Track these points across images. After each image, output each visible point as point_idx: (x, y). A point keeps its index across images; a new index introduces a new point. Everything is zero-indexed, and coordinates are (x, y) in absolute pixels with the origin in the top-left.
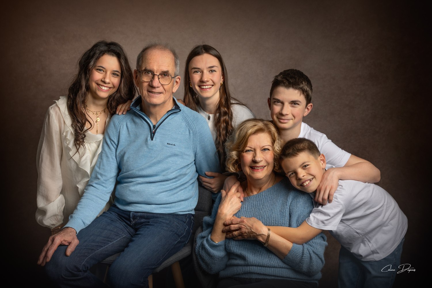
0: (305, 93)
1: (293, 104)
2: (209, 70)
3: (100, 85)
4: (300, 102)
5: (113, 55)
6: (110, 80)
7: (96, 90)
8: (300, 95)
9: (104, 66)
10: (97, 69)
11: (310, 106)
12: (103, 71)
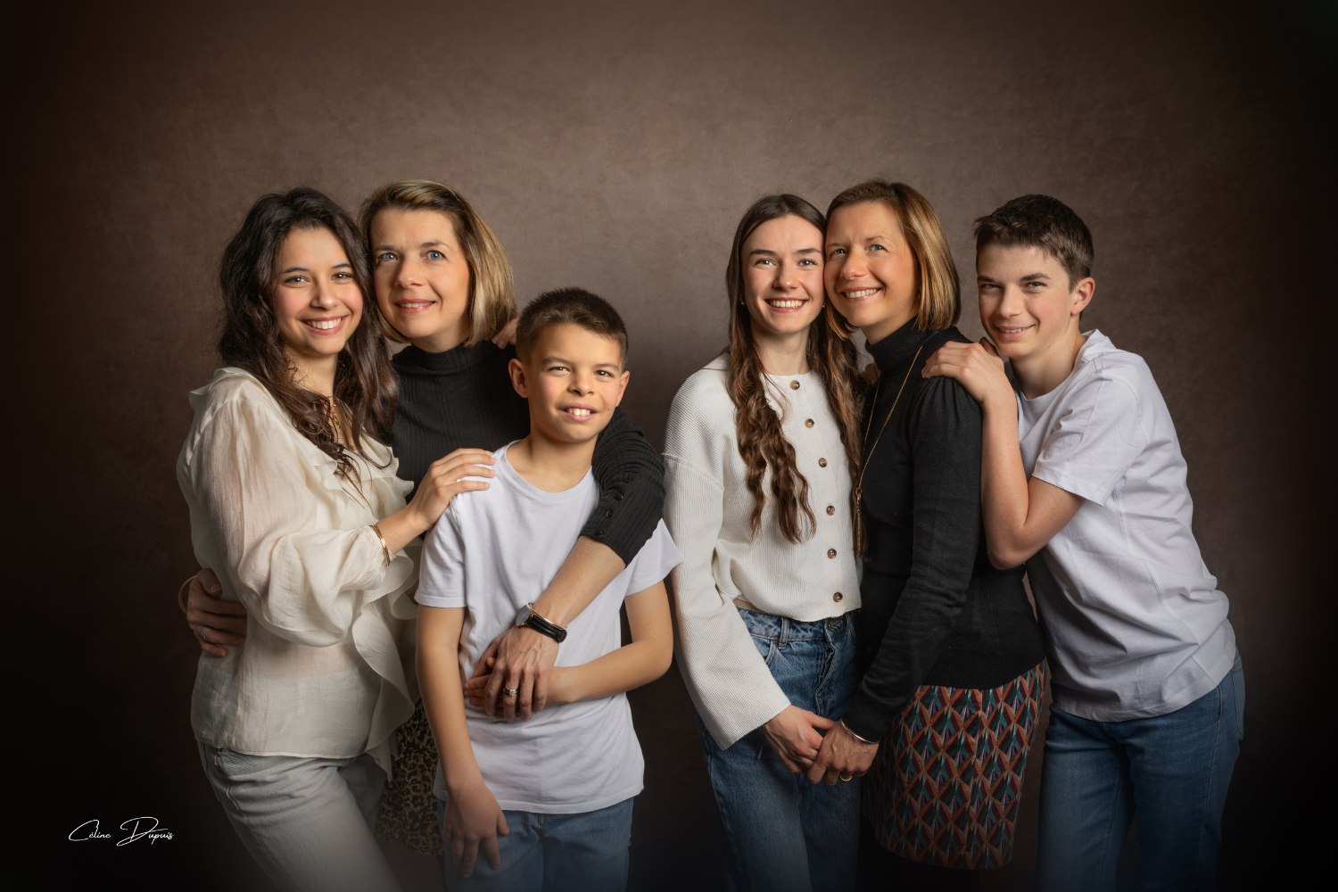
0: (1059, 253)
1: (1031, 285)
2: (799, 260)
3: (311, 320)
4: (1046, 277)
5: (314, 225)
6: (336, 297)
7: (306, 338)
8: (1045, 257)
9: (302, 265)
10: (288, 281)
11: (1088, 286)
12: (307, 280)
